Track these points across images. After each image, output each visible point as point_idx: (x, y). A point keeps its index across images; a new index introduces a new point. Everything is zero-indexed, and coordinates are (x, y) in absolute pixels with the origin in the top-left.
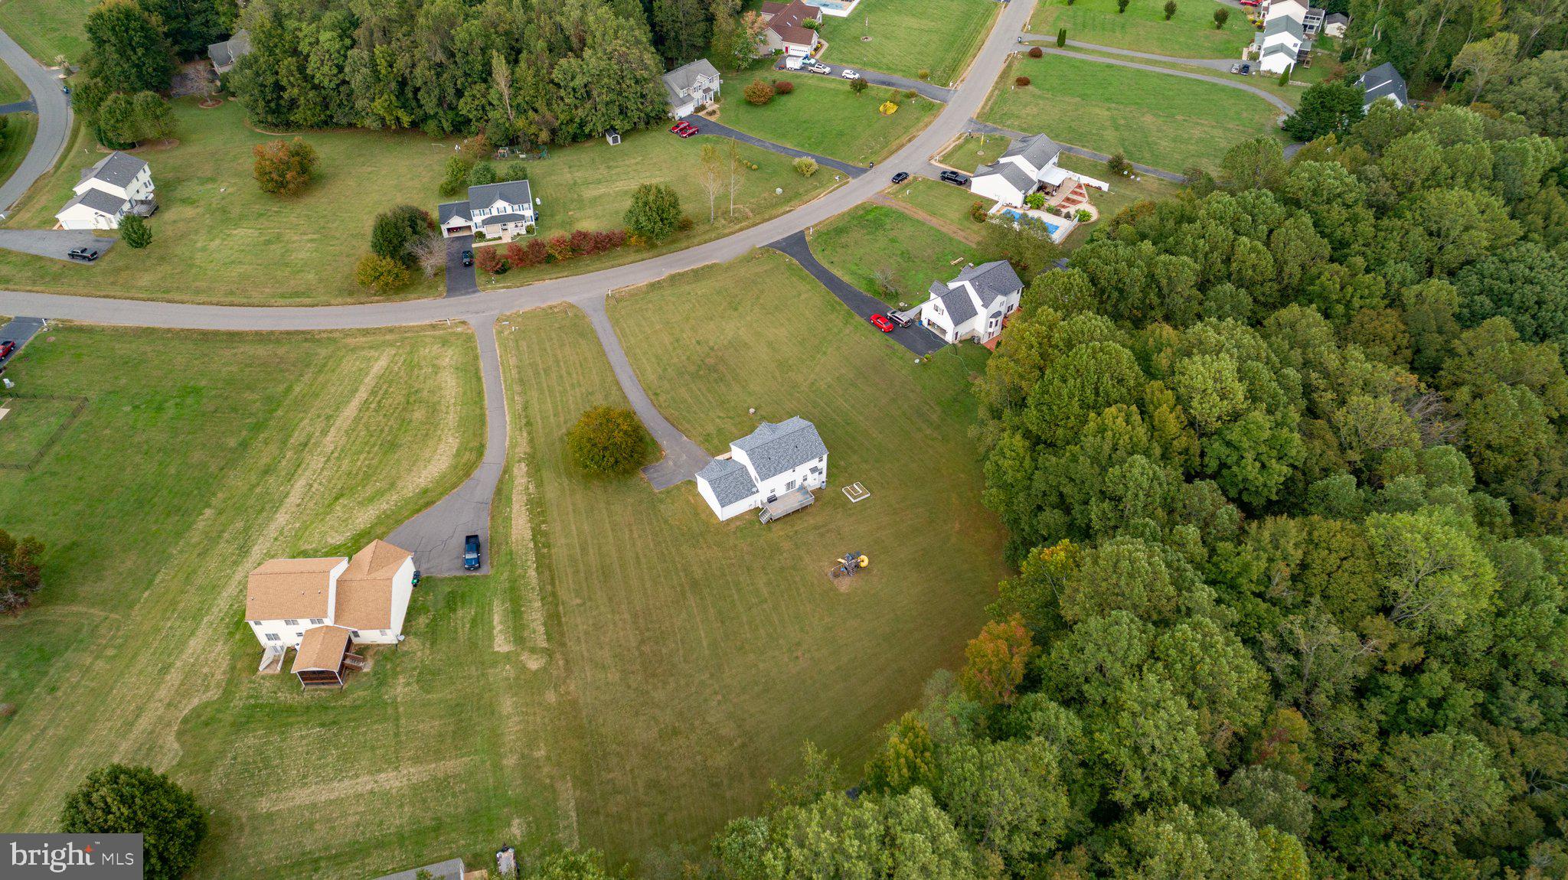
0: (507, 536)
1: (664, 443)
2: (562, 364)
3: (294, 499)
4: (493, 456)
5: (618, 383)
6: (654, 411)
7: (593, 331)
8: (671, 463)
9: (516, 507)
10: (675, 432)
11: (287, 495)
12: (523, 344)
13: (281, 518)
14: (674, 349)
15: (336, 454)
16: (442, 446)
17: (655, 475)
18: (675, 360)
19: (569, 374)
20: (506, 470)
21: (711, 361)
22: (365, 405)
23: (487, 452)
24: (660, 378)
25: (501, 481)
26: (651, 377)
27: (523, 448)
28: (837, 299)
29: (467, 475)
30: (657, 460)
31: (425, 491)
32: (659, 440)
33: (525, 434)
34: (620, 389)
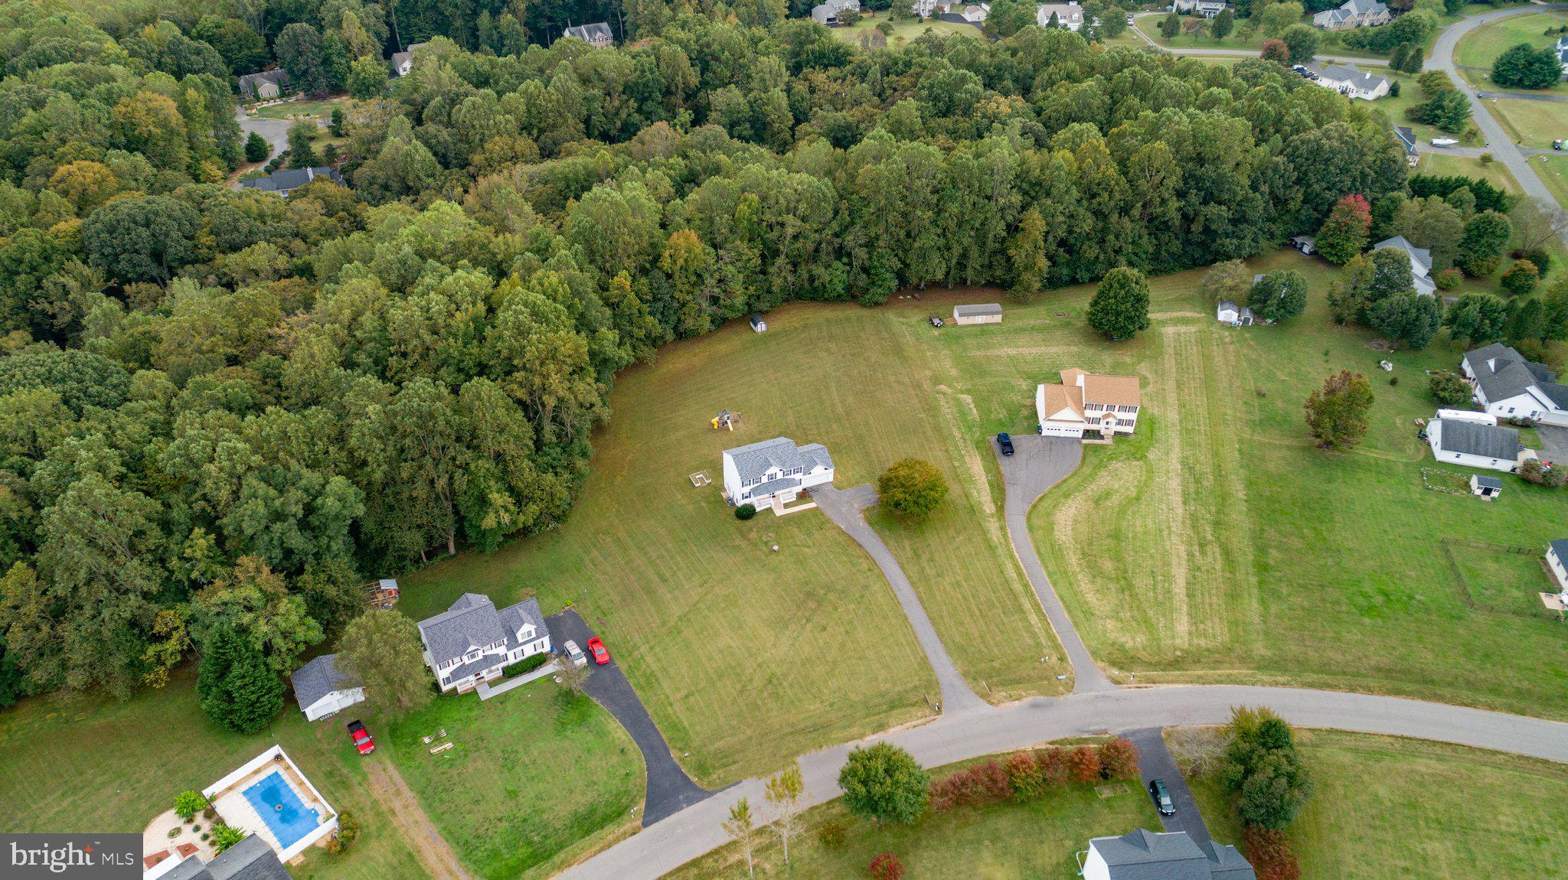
0: (983, 459)
1: (862, 524)
2: (977, 613)
3: (1176, 499)
4: (1017, 520)
5: (913, 584)
6: (873, 552)
7: (949, 653)
8: (856, 506)
9: (984, 479)
10: (851, 533)
11: (1185, 503)
12: (1030, 641)
13: (1175, 484)
14: (851, 622)
15: (1165, 533)
16: (1070, 533)
17: (870, 497)
18: (852, 606)
19: (965, 599)
20: (1001, 509)
21: (812, 604)
22: (1168, 577)
23: (1025, 525)
24: (866, 587)
25: (1003, 500)
26: (877, 587)
27: (993, 526)
28: (638, 693)
29: (1034, 506)
30: (868, 509)
31: (1067, 496)
32: (867, 526)
33: (995, 539)
34: (909, 578)
